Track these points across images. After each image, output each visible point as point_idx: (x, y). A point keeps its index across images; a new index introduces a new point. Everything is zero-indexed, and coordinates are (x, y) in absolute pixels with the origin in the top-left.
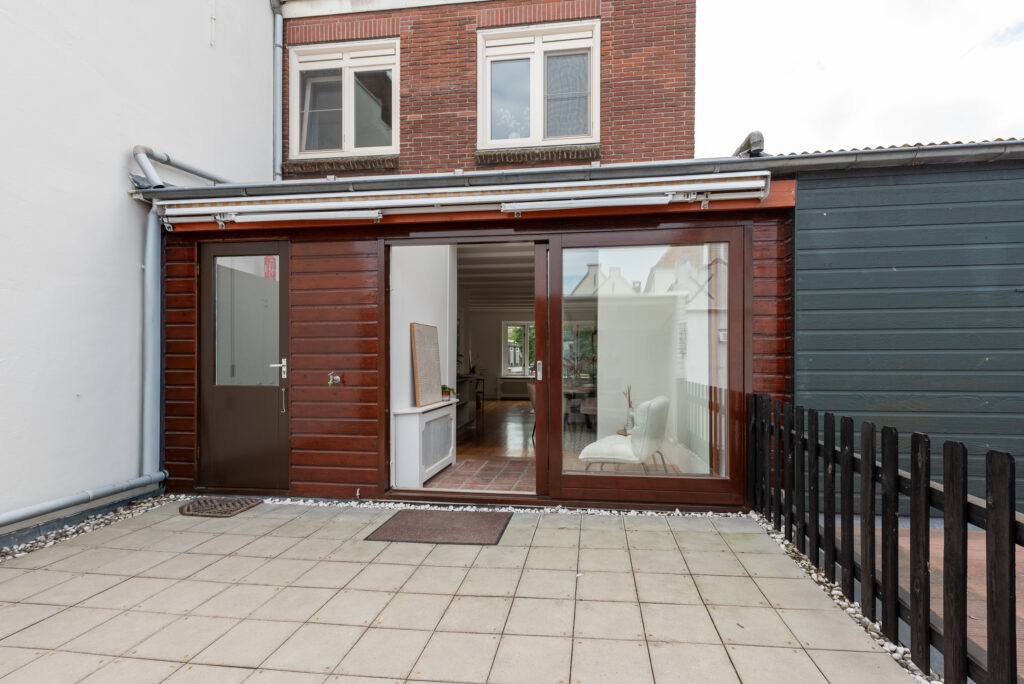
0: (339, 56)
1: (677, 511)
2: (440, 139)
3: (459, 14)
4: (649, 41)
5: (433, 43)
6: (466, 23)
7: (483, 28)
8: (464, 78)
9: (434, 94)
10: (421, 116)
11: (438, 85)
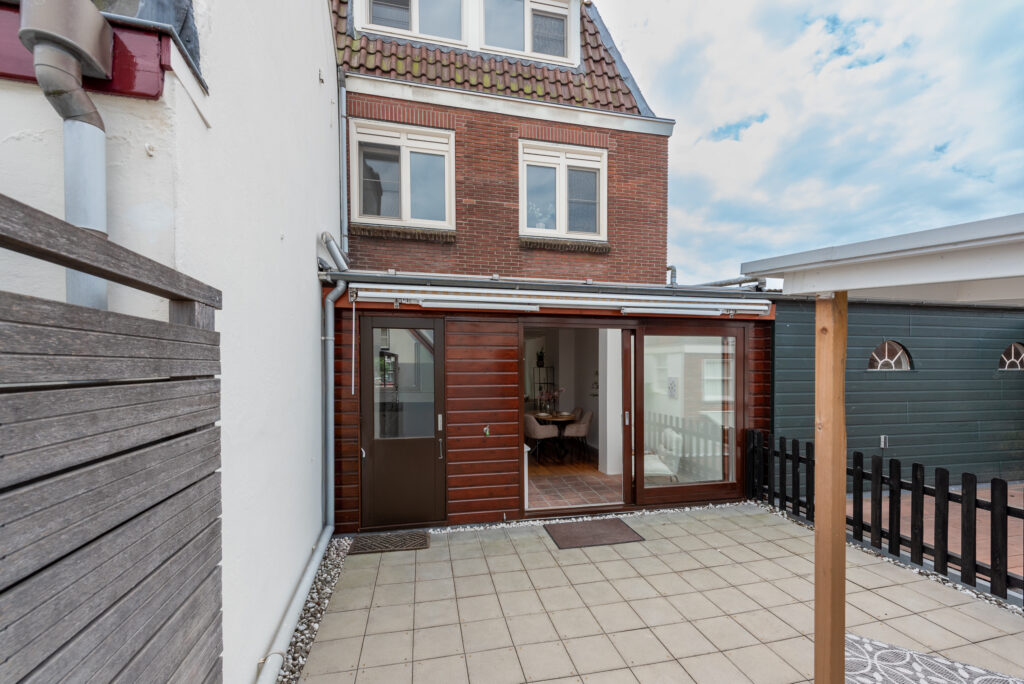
0: (397, 135)
1: (711, 505)
2: (490, 223)
3: (504, 123)
4: (639, 173)
5: (484, 142)
6: (510, 131)
7: (523, 138)
8: (509, 176)
9: (485, 185)
10: (474, 202)
11: (489, 178)
